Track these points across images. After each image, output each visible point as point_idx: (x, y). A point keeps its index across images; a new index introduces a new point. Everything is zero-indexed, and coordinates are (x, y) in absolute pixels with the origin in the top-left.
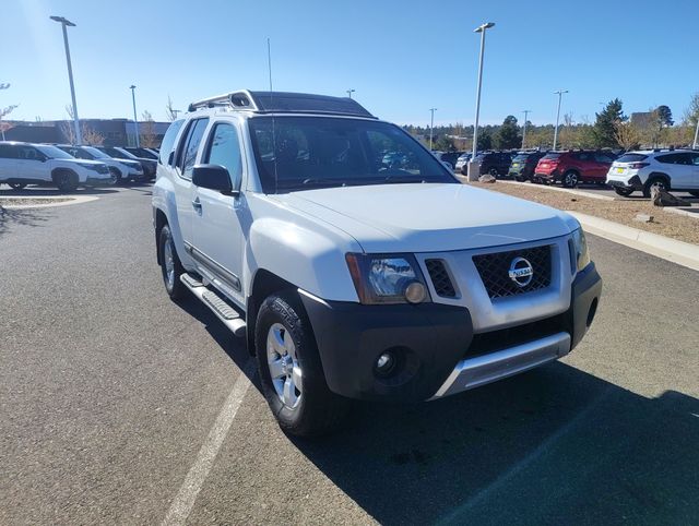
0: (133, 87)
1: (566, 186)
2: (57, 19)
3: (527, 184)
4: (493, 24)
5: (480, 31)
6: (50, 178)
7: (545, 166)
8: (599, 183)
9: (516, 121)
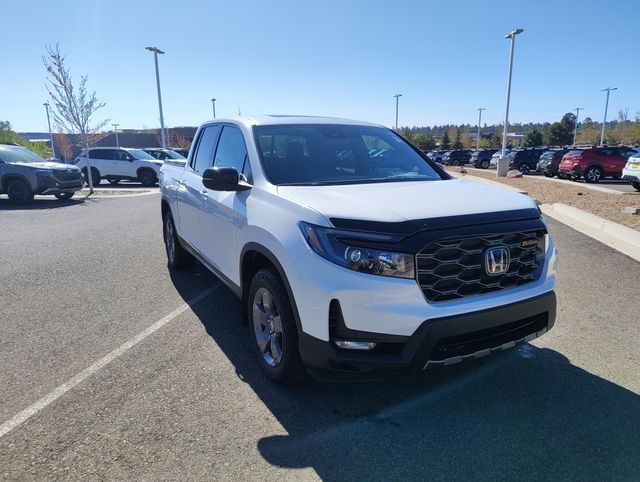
0: (214, 100)
1: (589, 181)
2: (151, 49)
3: (555, 180)
4: (522, 31)
5: (510, 37)
6: (135, 175)
7: (567, 162)
8: (616, 178)
9: (575, 118)
